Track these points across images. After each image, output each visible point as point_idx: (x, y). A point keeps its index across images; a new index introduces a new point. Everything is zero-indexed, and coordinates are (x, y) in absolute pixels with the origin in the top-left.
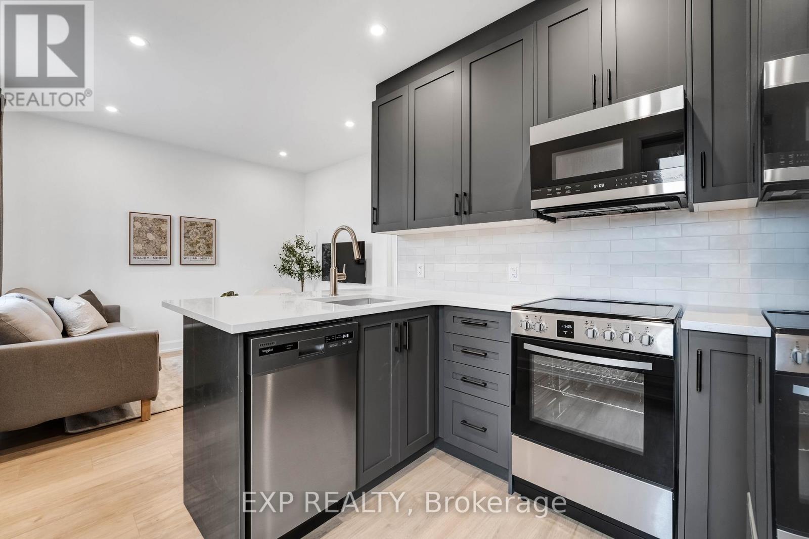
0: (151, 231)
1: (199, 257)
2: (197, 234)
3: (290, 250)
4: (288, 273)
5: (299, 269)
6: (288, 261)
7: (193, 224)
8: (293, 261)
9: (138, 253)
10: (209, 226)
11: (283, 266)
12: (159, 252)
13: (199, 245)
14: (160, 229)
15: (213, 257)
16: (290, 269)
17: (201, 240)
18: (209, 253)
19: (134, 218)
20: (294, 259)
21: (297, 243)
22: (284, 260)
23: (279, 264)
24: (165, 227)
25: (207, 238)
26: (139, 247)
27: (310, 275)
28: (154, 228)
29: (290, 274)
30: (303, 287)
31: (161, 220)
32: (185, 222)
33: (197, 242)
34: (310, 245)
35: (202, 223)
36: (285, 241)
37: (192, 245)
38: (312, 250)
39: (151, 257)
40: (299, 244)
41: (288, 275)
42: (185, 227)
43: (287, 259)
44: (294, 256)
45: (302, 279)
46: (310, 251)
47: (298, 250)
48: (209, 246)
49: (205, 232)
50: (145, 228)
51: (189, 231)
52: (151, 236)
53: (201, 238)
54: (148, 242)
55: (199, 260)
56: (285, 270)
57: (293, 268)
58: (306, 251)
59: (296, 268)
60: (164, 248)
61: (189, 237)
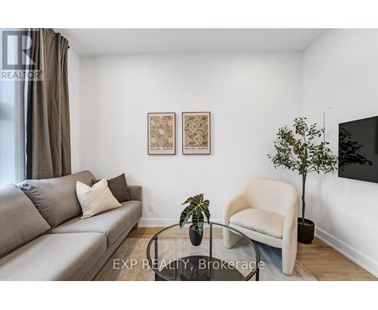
0: (161, 127)
1: (197, 148)
2: (195, 127)
3: (286, 136)
4: (285, 165)
5: (300, 160)
6: (284, 151)
7: (192, 118)
8: (290, 150)
9: (153, 145)
10: (205, 119)
11: (278, 155)
12: (167, 145)
13: (196, 136)
14: (167, 125)
15: (209, 148)
16: (287, 159)
17: (198, 132)
18: (205, 144)
19: (152, 117)
20: (292, 147)
21: (297, 128)
22: (279, 149)
23: (274, 153)
24: (171, 123)
25: (204, 130)
26: (154, 140)
27: (316, 167)
28: (164, 124)
29: (288, 166)
30: (304, 181)
31: (168, 117)
32: (186, 117)
33: (196, 134)
34: (317, 129)
35: (199, 117)
36: (282, 126)
37: (191, 137)
38: (320, 135)
39: (162, 148)
40: (300, 128)
41: (284, 166)
42: (185, 122)
43: (283, 148)
44: (291, 144)
45: (303, 171)
46: (316, 137)
47: (297, 137)
48: (204, 137)
49: (201, 125)
50: (158, 124)
51: (189, 125)
52: (161, 132)
53: (198, 130)
54: (160, 136)
55: (197, 150)
56: (281, 160)
57: (290, 158)
58: (310, 136)
59: (294, 157)
60: (171, 140)
61: (189, 130)
